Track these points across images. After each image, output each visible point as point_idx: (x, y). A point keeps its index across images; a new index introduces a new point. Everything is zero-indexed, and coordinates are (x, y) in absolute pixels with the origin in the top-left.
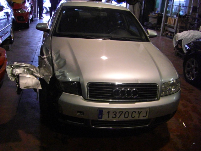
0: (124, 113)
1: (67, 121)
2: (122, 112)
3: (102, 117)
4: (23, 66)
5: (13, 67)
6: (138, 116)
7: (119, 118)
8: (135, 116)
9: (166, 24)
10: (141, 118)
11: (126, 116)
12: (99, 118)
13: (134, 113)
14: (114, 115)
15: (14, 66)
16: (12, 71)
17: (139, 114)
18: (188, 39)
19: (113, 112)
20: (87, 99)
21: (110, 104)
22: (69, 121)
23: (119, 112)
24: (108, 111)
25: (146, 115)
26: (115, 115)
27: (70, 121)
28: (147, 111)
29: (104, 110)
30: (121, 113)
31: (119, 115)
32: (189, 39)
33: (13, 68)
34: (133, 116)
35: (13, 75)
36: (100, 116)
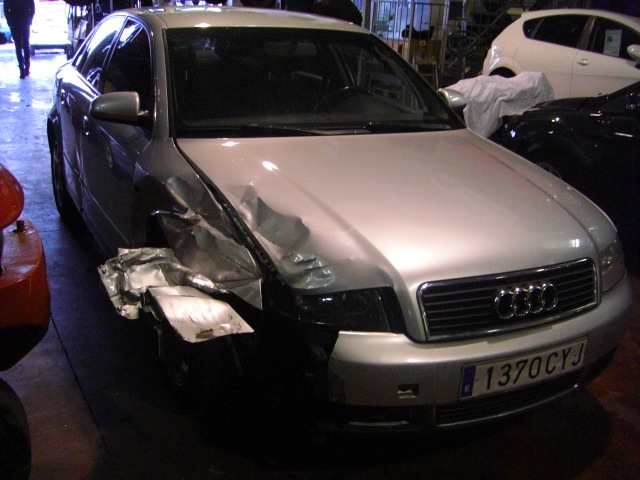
0: (529, 363)
1: (350, 423)
2: (526, 362)
3: (471, 389)
4: (148, 258)
5: (119, 266)
6: (560, 364)
7: (515, 382)
8: (554, 368)
9: (370, 62)
10: (569, 368)
11: (534, 372)
12: (464, 394)
13: (553, 357)
14: (504, 374)
15: (122, 264)
16: (120, 282)
17: (565, 356)
18: (482, 104)
19: (502, 368)
20: (423, 338)
21: (490, 342)
22: (356, 423)
23: (518, 363)
24: (488, 366)
25: (579, 360)
26: (507, 374)
27: (362, 424)
28: (583, 345)
29: (478, 367)
30: (521, 365)
31: (516, 373)
32: (485, 102)
33: (121, 272)
34: (550, 369)
35: (127, 297)
36: (467, 389)
